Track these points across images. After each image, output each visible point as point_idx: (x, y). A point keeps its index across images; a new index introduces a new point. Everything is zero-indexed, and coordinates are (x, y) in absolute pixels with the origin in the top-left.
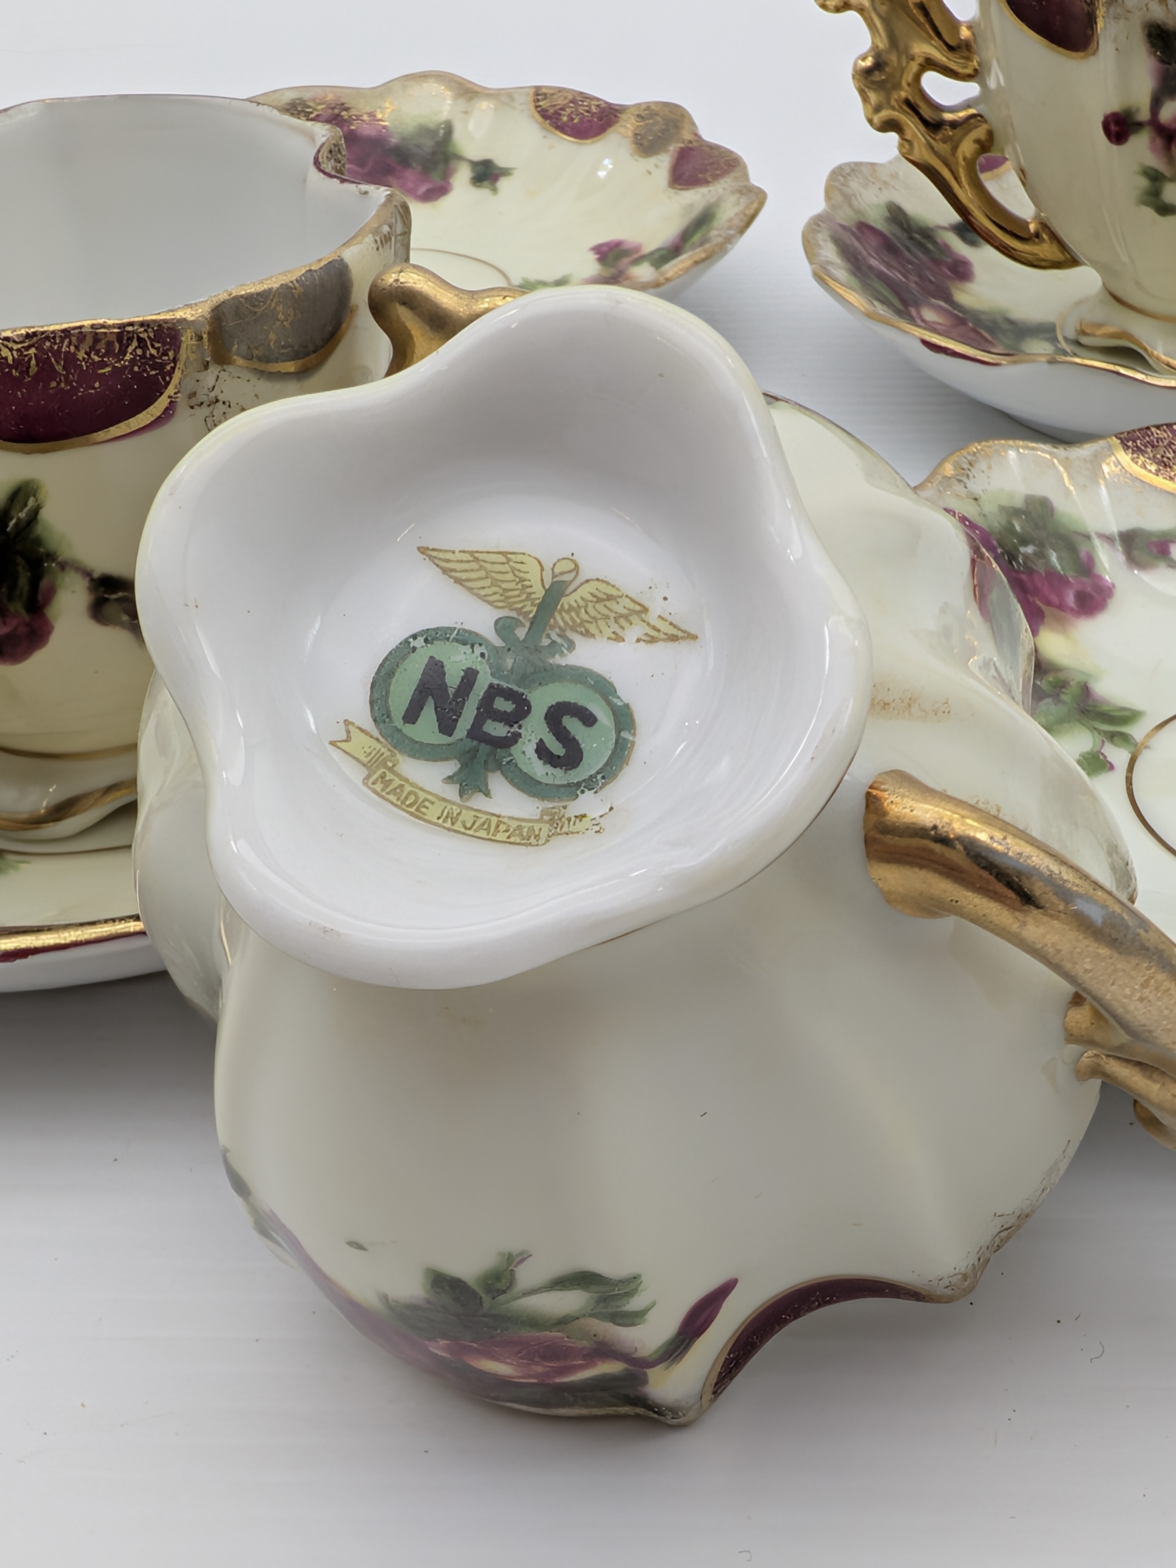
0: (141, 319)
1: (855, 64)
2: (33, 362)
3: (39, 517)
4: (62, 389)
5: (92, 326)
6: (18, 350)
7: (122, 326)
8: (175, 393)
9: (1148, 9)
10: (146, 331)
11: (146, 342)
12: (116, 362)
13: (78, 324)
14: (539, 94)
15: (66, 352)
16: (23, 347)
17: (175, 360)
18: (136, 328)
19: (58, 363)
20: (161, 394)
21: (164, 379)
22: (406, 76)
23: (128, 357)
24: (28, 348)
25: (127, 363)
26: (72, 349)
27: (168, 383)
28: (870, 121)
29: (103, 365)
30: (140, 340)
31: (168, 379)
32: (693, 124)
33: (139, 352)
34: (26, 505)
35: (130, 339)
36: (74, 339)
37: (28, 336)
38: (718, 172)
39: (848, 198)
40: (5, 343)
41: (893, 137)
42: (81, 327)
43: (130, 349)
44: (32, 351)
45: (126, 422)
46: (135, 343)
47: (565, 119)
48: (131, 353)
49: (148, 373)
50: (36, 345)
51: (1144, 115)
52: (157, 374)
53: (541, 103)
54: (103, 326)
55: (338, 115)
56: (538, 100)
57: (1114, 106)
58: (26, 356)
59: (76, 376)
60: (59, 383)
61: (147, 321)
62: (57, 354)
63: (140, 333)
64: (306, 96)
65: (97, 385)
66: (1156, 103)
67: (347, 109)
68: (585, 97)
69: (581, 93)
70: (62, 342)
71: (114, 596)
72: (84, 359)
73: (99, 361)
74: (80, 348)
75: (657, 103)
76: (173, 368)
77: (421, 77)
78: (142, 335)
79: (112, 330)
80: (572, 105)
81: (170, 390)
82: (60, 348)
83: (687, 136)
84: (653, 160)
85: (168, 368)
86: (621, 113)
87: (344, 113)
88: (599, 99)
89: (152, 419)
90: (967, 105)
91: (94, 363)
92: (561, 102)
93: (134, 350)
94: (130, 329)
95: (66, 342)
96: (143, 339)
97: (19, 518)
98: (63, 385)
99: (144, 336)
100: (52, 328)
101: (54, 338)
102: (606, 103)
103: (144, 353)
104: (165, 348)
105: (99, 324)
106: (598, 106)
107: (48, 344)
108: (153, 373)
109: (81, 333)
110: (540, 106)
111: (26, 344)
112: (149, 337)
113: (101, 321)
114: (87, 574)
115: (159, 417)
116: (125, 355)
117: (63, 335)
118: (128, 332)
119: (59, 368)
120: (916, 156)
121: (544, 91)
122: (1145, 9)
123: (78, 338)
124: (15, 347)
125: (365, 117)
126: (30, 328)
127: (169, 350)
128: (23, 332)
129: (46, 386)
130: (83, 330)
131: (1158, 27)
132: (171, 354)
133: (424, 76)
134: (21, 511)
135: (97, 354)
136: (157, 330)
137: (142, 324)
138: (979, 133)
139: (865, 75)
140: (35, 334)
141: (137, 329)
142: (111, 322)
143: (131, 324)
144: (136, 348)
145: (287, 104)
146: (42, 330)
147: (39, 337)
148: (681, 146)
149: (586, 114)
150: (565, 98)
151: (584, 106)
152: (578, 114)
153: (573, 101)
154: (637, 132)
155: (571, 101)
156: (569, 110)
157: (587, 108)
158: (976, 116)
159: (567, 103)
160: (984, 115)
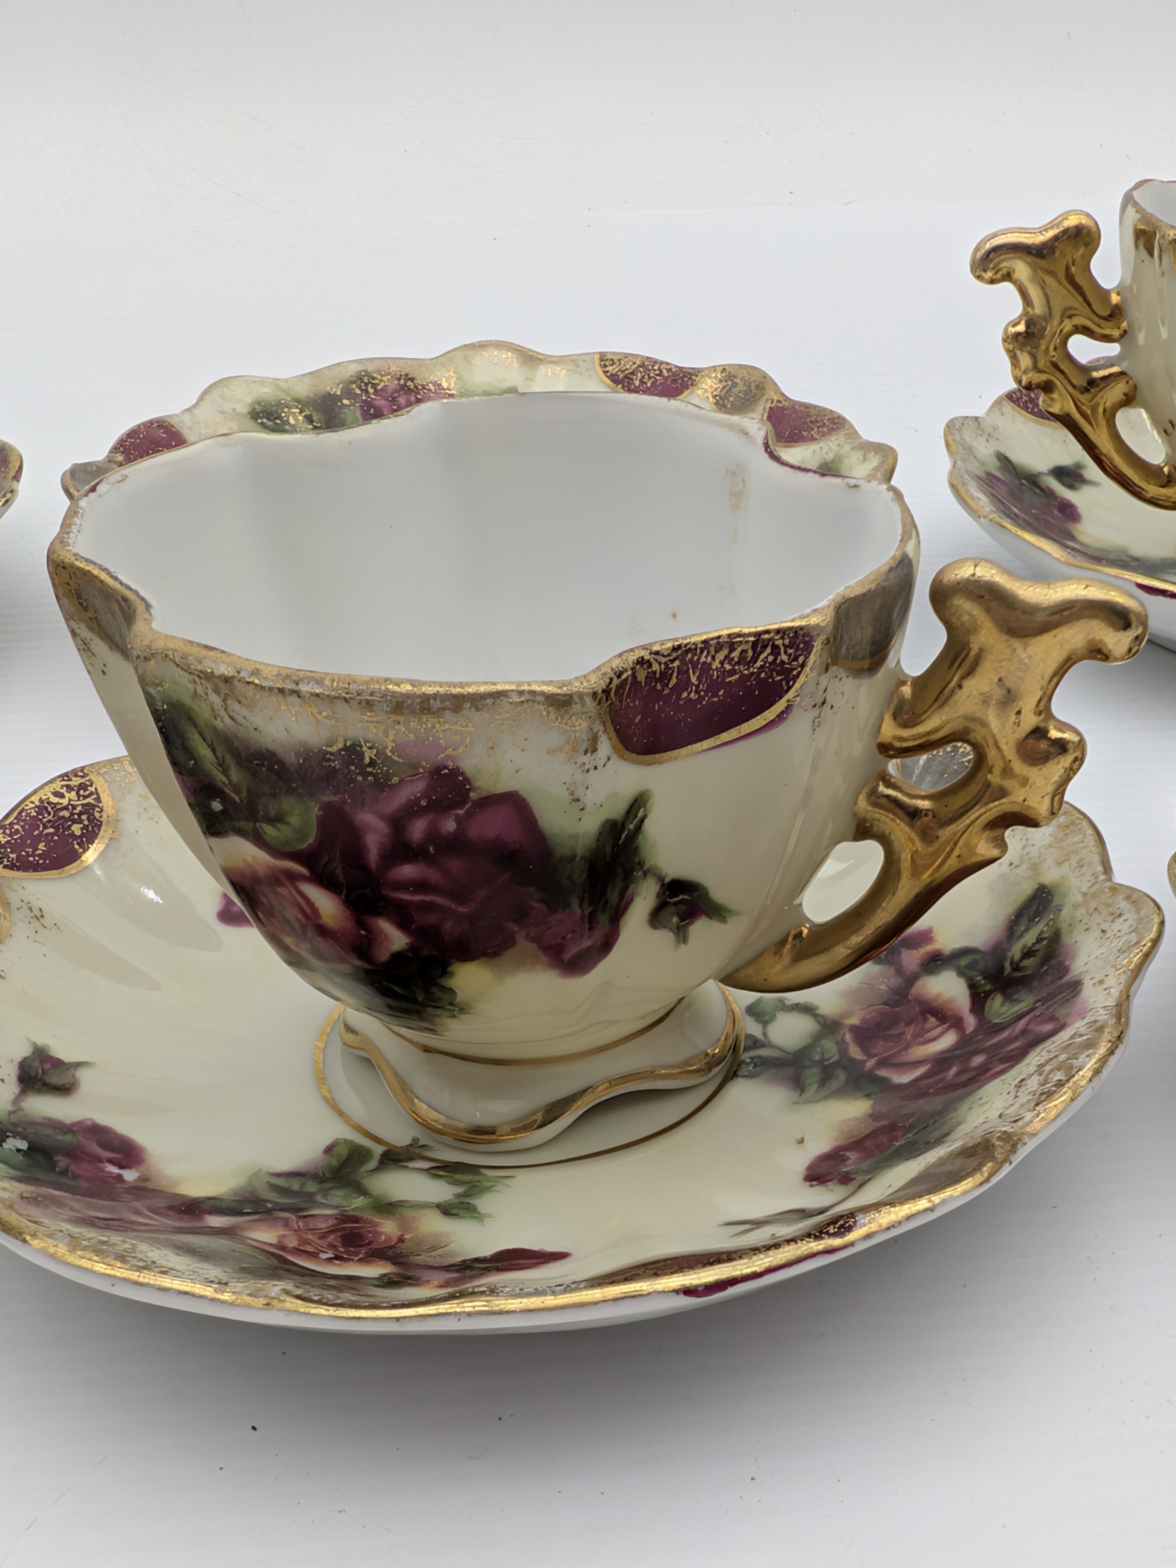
0: (776, 626)
1: (1005, 331)
2: (675, 674)
3: (643, 828)
4: (691, 699)
5: (729, 636)
6: (665, 663)
7: (758, 635)
8: (794, 697)
10: (783, 638)
11: (780, 649)
12: (745, 670)
13: (716, 634)
14: (604, 359)
15: (705, 663)
16: (670, 660)
17: (803, 666)
18: (772, 635)
19: (694, 673)
20: (781, 698)
21: (787, 684)
22: (466, 346)
23: (759, 664)
24: (673, 661)
25: (755, 670)
26: (709, 659)
27: (789, 688)
29: (732, 672)
30: (775, 648)
31: (791, 683)
32: (775, 384)
33: (771, 659)
34: (636, 817)
35: (765, 647)
36: (712, 649)
37: (675, 649)
38: (824, 430)
40: (656, 657)
42: (719, 637)
43: (762, 657)
44: (676, 663)
45: (738, 727)
46: (768, 650)
47: (637, 383)
48: (762, 661)
49: (773, 679)
50: (680, 657)
52: (782, 680)
53: (610, 368)
54: (739, 635)
55: (405, 385)
56: (605, 366)
58: (671, 668)
59: (705, 686)
60: (689, 694)
61: (783, 628)
62: (695, 665)
63: (776, 640)
64: (371, 368)
65: (721, 693)
67: (412, 380)
68: (654, 362)
69: (649, 358)
70: (702, 652)
71: (672, 901)
72: (717, 669)
73: (730, 670)
74: (716, 658)
76: (799, 673)
77: (484, 346)
78: (777, 643)
79: (747, 639)
80: (641, 369)
81: (790, 695)
82: (699, 659)
83: (773, 396)
85: (795, 673)
86: (694, 376)
87: (409, 383)
88: (668, 364)
89: (765, 722)
91: (725, 671)
92: (630, 367)
93: (766, 657)
94: (766, 636)
95: (705, 653)
96: (778, 647)
97: (629, 831)
98: (692, 695)
99: (779, 643)
100: (693, 640)
101: (696, 649)
102: (677, 366)
103: (776, 659)
104: (797, 654)
105: (734, 634)
106: (669, 370)
107: (690, 655)
108: (779, 678)
109: (718, 643)
110: (608, 372)
111: (672, 658)
112: (784, 645)
113: (737, 630)
114: (661, 879)
115: (771, 722)
116: (755, 662)
117: (703, 646)
118: (764, 640)
119: (694, 679)
121: (609, 356)
123: (715, 648)
124: (663, 660)
125: (431, 386)
126: (677, 640)
127: (800, 655)
128: (670, 645)
129: (679, 698)
130: (721, 640)
132: (801, 659)
133: (483, 346)
134: (631, 823)
135: (729, 663)
136: (793, 637)
137: (778, 631)
140: (680, 646)
141: (773, 637)
142: (746, 631)
143: (767, 632)
144: (768, 655)
145: (352, 376)
146: (685, 642)
147: (683, 649)
148: (769, 405)
149: (658, 378)
150: (635, 363)
151: (655, 370)
152: (650, 378)
153: (642, 365)
154: (715, 393)
155: (639, 366)
156: (639, 375)
157: (657, 372)
158: (1122, 373)
159: (636, 368)
160: (1127, 372)
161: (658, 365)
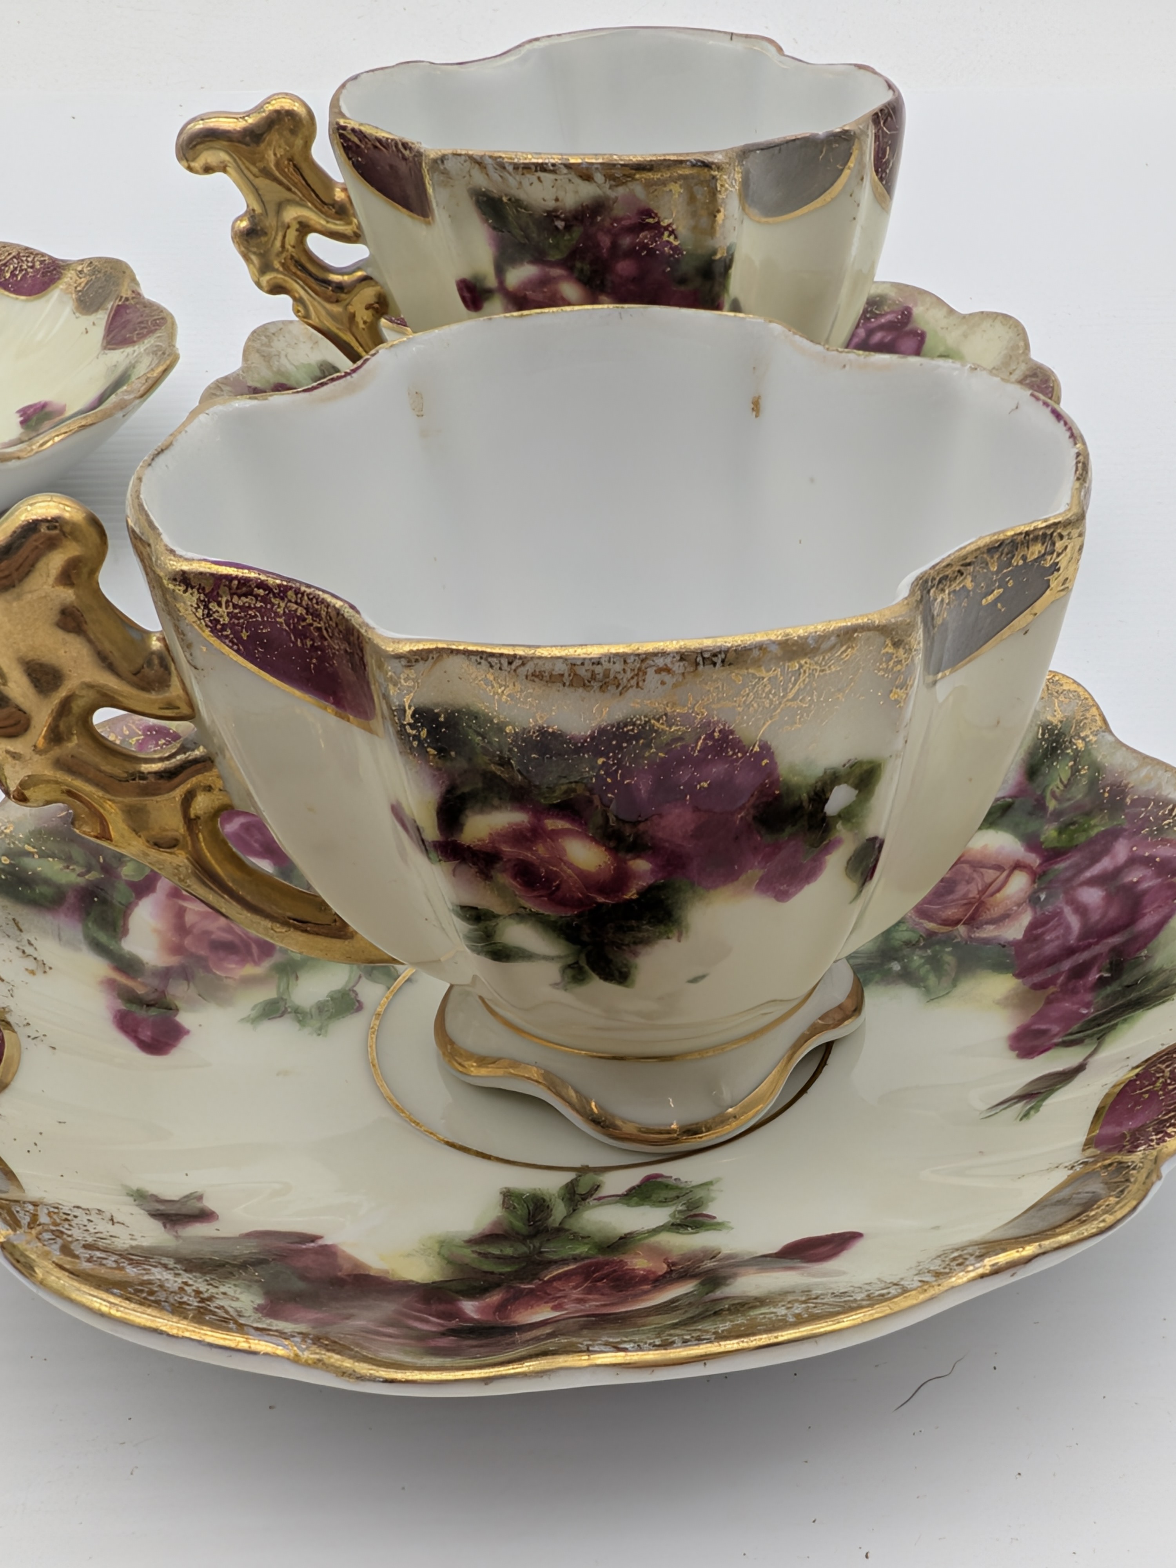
1: (233, 227)
9: (470, 176)
28: (258, 284)
32: (134, 280)
38: (145, 331)
39: (267, 358)
41: (285, 300)
47: (8, 275)
51: (492, 282)
57: (465, 273)
66: (500, 271)
68: (29, 252)
69: (27, 248)
75: (99, 259)
80: (15, 260)
83: (126, 293)
84: (93, 318)
86: (64, 269)
88: (43, 255)
90: (357, 267)
102: (50, 257)
106: (42, 262)
120: (314, 320)
122: (468, 176)
131: (484, 194)
138: (368, 294)
139: (245, 237)
148: (118, 303)
149: (29, 270)
150: (9, 254)
151: (28, 262)
152: (21, 270)
153: (17, 257)
154: (79, 289)
155: (14, 257)
156: (12, 267)
157: (30, 264)
158: (366, 279)
159: (11, 259)
160: (373, 276)
161: (32, 256)
